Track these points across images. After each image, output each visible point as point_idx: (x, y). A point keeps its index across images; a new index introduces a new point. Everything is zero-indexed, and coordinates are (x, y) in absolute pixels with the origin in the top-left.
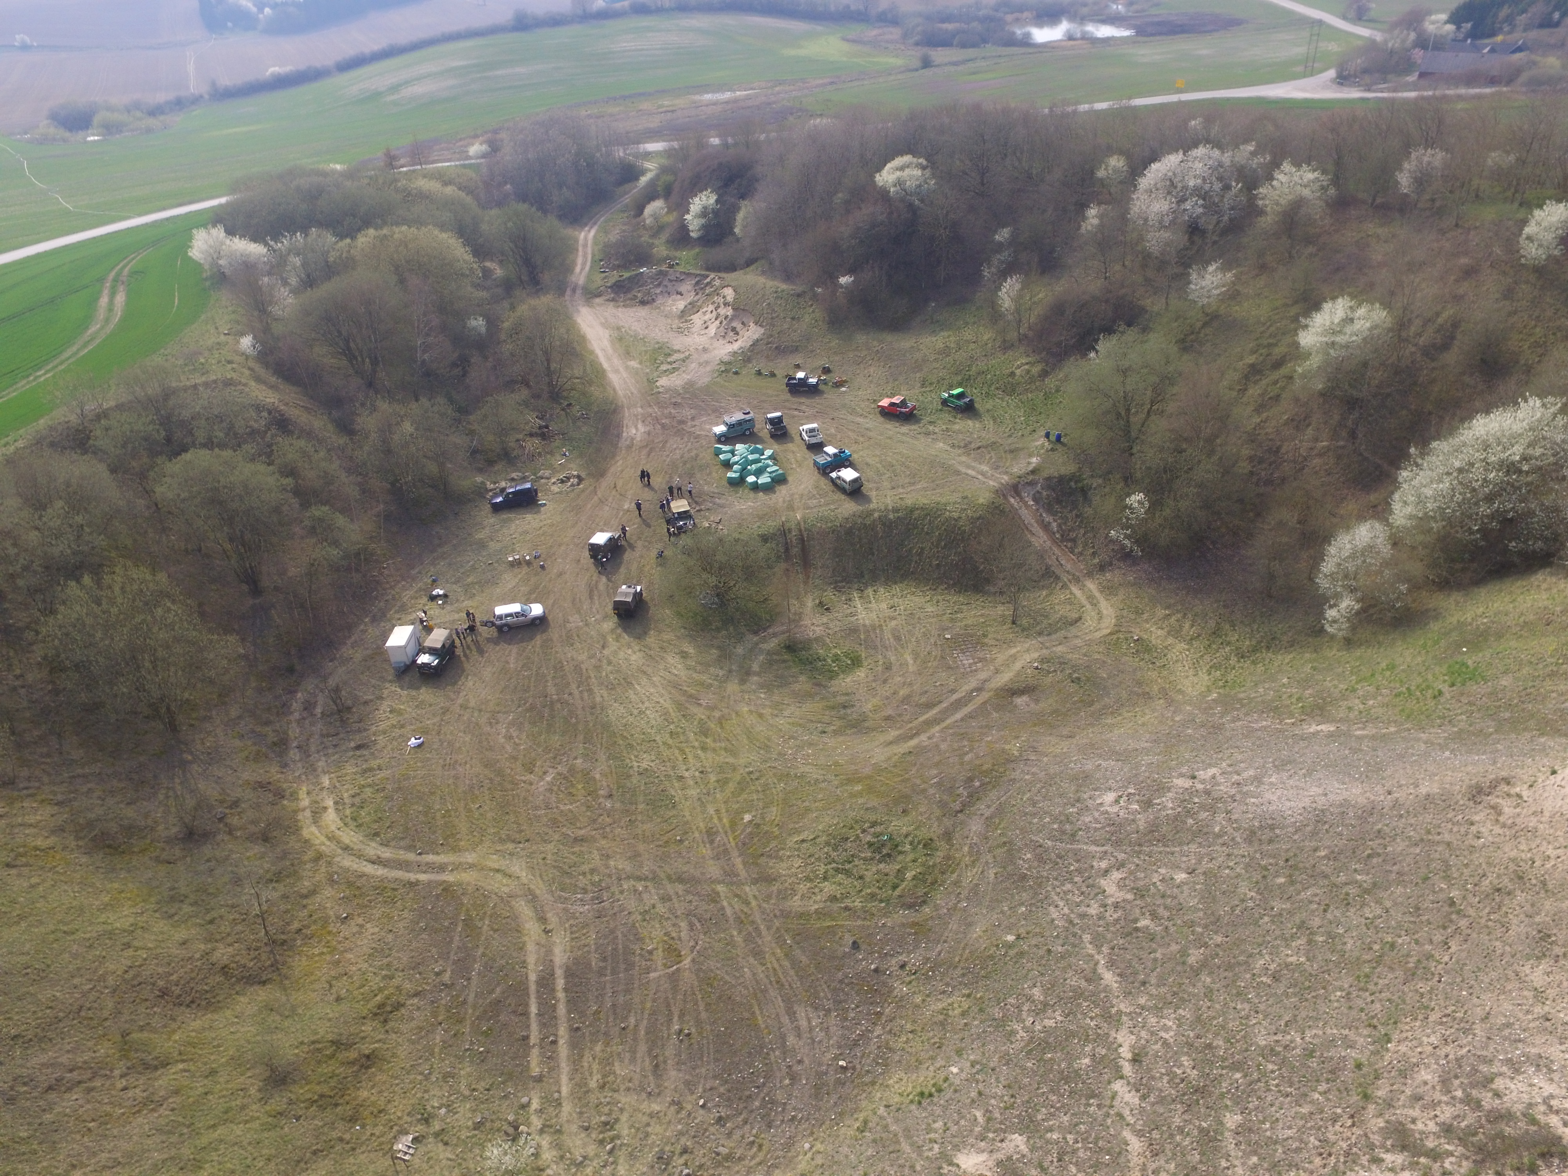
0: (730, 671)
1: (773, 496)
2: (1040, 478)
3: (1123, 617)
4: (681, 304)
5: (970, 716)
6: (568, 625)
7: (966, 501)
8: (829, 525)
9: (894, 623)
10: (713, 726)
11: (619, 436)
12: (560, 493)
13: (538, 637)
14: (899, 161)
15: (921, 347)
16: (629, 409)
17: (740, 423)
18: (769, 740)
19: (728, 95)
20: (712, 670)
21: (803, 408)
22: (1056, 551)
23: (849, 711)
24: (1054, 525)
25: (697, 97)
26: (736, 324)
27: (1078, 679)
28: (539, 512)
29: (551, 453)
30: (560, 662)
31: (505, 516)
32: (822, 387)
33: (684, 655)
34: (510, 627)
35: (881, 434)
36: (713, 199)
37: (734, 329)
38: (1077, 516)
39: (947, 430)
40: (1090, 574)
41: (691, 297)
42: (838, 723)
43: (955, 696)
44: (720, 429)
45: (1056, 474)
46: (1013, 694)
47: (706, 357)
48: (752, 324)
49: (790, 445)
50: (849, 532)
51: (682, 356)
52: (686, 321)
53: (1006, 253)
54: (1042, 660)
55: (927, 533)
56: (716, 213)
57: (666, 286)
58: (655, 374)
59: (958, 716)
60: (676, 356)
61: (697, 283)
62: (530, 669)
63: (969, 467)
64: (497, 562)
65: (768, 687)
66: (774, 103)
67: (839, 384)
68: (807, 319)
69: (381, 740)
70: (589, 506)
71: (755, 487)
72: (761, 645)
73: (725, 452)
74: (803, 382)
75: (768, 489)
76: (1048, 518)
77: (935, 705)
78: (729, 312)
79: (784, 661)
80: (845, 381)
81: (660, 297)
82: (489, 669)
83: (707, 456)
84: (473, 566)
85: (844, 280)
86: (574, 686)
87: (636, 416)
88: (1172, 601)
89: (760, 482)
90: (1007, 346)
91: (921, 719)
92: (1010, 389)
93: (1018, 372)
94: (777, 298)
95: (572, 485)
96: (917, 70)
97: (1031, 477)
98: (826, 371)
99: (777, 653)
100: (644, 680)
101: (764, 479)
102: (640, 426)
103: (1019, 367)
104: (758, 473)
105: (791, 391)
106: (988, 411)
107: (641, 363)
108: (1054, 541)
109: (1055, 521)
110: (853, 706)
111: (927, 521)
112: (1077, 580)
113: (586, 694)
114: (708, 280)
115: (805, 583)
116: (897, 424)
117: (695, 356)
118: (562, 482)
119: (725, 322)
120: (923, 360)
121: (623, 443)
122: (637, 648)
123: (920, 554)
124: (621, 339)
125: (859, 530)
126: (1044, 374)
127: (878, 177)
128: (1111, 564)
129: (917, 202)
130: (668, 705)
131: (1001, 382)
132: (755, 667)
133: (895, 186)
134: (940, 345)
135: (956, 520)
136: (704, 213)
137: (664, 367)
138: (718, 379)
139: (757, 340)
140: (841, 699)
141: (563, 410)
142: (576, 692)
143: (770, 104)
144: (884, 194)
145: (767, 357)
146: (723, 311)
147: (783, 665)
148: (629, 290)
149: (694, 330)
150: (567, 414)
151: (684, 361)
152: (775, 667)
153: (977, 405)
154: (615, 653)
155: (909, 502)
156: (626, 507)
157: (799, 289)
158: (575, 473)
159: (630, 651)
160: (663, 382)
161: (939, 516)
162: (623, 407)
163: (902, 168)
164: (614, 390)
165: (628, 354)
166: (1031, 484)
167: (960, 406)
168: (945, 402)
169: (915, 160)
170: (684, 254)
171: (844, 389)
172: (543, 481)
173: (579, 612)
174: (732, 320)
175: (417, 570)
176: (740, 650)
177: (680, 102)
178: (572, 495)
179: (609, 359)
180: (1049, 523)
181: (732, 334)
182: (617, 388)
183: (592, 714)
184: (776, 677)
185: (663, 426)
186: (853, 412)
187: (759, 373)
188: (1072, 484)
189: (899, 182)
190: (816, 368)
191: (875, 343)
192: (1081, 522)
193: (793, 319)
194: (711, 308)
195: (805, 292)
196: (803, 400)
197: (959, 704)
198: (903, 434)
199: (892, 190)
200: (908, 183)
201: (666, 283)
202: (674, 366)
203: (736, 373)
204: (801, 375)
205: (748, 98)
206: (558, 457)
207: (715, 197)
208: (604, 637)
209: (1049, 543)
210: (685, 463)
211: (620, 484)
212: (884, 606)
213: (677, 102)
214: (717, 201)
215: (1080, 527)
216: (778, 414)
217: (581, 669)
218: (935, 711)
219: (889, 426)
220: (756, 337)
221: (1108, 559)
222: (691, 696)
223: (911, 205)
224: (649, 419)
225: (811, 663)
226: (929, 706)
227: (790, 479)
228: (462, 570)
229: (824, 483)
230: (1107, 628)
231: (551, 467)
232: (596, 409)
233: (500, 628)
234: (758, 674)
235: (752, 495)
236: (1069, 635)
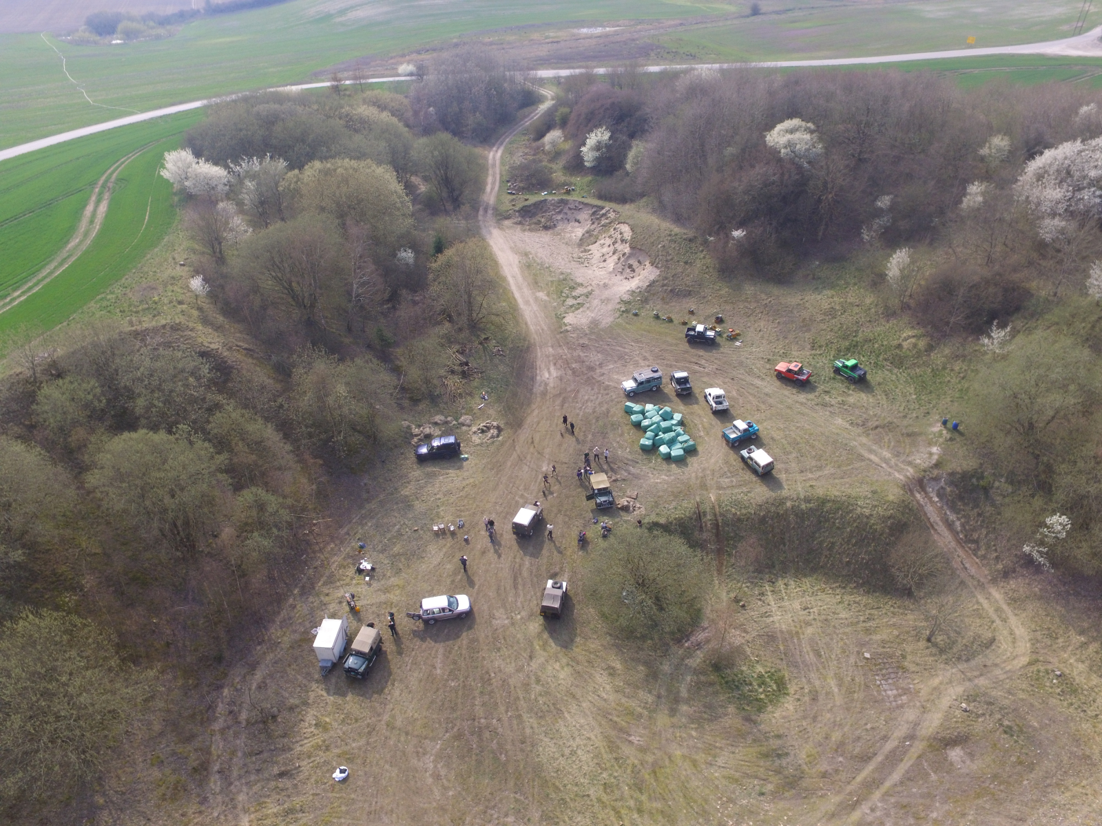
0: (659, 697)
1: (686, 470)
2: (943, 473)
3: (1038, 641)
4: (579, 232)
5: (908, 779)
6: (494, 622)
7: (876, 496)
8: (744, 511)
9: (809, 630)
10: (647, 776)
11: (533, 379)
12: (481, 445)
13: (464, 634)
14: (789, 124)
15: (807, 305)
16: (541, 348)
17: (649, 381)
18: (706, 801)
19: (599, 30)
20: (641, 693)
21: (703, 362)
22: (960, 552)
23: (784, 762)
24: (958, 524)
25: (575, 31)
26: (632, 262)
28: (460, 468)
29: (470, 394)
30: (487, 673)
31: (430, 469)
32: (718, 339)
33: (612, 672)
34: (436, 620)
35: (782, 402)
36: (607, 136)
37: (630, 266)
38: (979, 515)
39: (843, 403)
40: (994, 581)
41: (588, 226)
42: (776, 780)
43: (889, 746)
44: (629, 385)
45: (959, 470)
46: (946, 745)
47: (606, 294)
48: (647, 263)
49: (695, 407)
50: (763, 520)
51: (585, 291)
52: (585, 251)
53: (885, 219)
54: (970, 698)
55: (838, 528)
56: (608, 147)
57: (566, 214)
58: (563, 309)
59: (896, 776)
60: (579, 291)
61: (594, 214)
62: (456, 678)
63: (871, 451)
64: (422, 528)
65: (697, 721)
66: (637, 39)
67: (733, 338)
68: (699, 264)
69: (305, 764)
70: (509, 464)
71: (668, 458)
72: (687, 661)
73: (636, 413)
74: (701, 335)
75: (680, 461)
76: (952, 517)
77: (870, 758)
78: (627, 250)
79: (711, 684)
80: (738, 335)
81: (561, 223)
82: (415, 675)
83: (617, 413)
84: (399, 530)
85: (737, 233)
86: (502, 709)
87: (548, 357)
89: (673, 453)
90: (889, 314)
91: (859, 779)
92: (898, 362)
93: (905, 345)
94: (671, 241)
95: (492, 437)
96: (748, 16)
97: (936, 472)
98: (720, 321)
99: (703, 672)
100: (574, 708)
101: (677, 451)
102: (552, 368)
103: (905, 339)
104: (671, 443)
105: (689, 342)
106: (879, 384)
107: (548, 295)
108: (958, 541)
109: (958, 519)
110: (787, 754)
111: (838, 515)
112: (981, 586)
113: (515, 722)
114: (604, 211)
115: (719, 572)
116: (794, 391)
117: (597, 292)
118: (483, 432)
119: (622, 259)
120: (810, 320)
121: (538, 389)
122: (564, 661)
123: (830, 549)
124: (529, 266)
125: (772, 519)
126: (930, 348)
127: (768, 138)
128: (1014, 571)
129: (806, 165)
130: (600, 743)
131: (889, 354)
132: (684, 693)
133: (785, 147)
134: (825, 306)
135: (867, 518)
136: (598, 147)
137: (570, 302)
138: (620, 320)
139: (654, 282)
140: (775, 743)
141: (481, 343)
142: (505, 718)
143: (633, 40)
144: (774, 152)
145: (663, 299)
146: (619, 246)
147: (710, 689)
148: (533, 215)
149: (593, 261)
150: (485, 349)
151: (587, 296)
152: (703, 693)
153: (868, 377)
154: (542, 667)
155: (820, 492)
156: (544, 469)
157: (691, 234)
158: (495, 424)
159: (557, 666)
160: (570, 319)
161: (851, 511)
162: (535, 345)
163: (792, 131)
164: (526, 324)
165: (535, 284)
166: (936, 479)
167: (854, 378)
168: (837, 371)
169: (804, 124)
170: (579, 180)
171: (738, 344)
172: (464, 428)
173: (504, 606)
174: (629, 257)
175: (345, 530)
176: (666, 667)
177: (562, 34)
178: (492, 449)
179: (520, 288)
180: (953, 522)
181: (628, 270)
182: (529, 323)
183: (522, 750)
184: (705, 706)
185: (574, 371)
186: (750, 372)
187: (657, 317)
188: (974, 480)
189: (789, 144)
190: (709, 317)
191: (763, 296)
192: (983, 521)
193: (686, 263)
194: (608, 241)
195: (695, 237)
196: (701, 352)
197: (894, 758)
198: (802, 404)
199: (783, 151)
200: (798, 147)
201: (566, 210)
202: (579, 301)
203: (636, 315)
204: (700, 328)
205: (616, 33)
207: (609, 134)
208: (531, 643)
209: (953, 544)
210: (597, 419)
211: (537, 439)
212: (796, 605)
213: (560, 34)
214: (610, 138)
215: (982, 526)
216: (684, 374)
217: (509, 685)
218: (871, 767)
219: (786, 393)
220: (652, 277)
221: (1011, 565)
222: (621, 730)
223: (799, 168)
224: (560, 362)
225: (737, 687)
226: (865, 758)
227: (700, 449)
228: (388, 536)
229: (732, 456)
230: (1024, 655)
231: (470, 411)
232: (511, 346)
233: (426, 622)
234: (687, 702)
235: (665, 466)
236: (989, 663)
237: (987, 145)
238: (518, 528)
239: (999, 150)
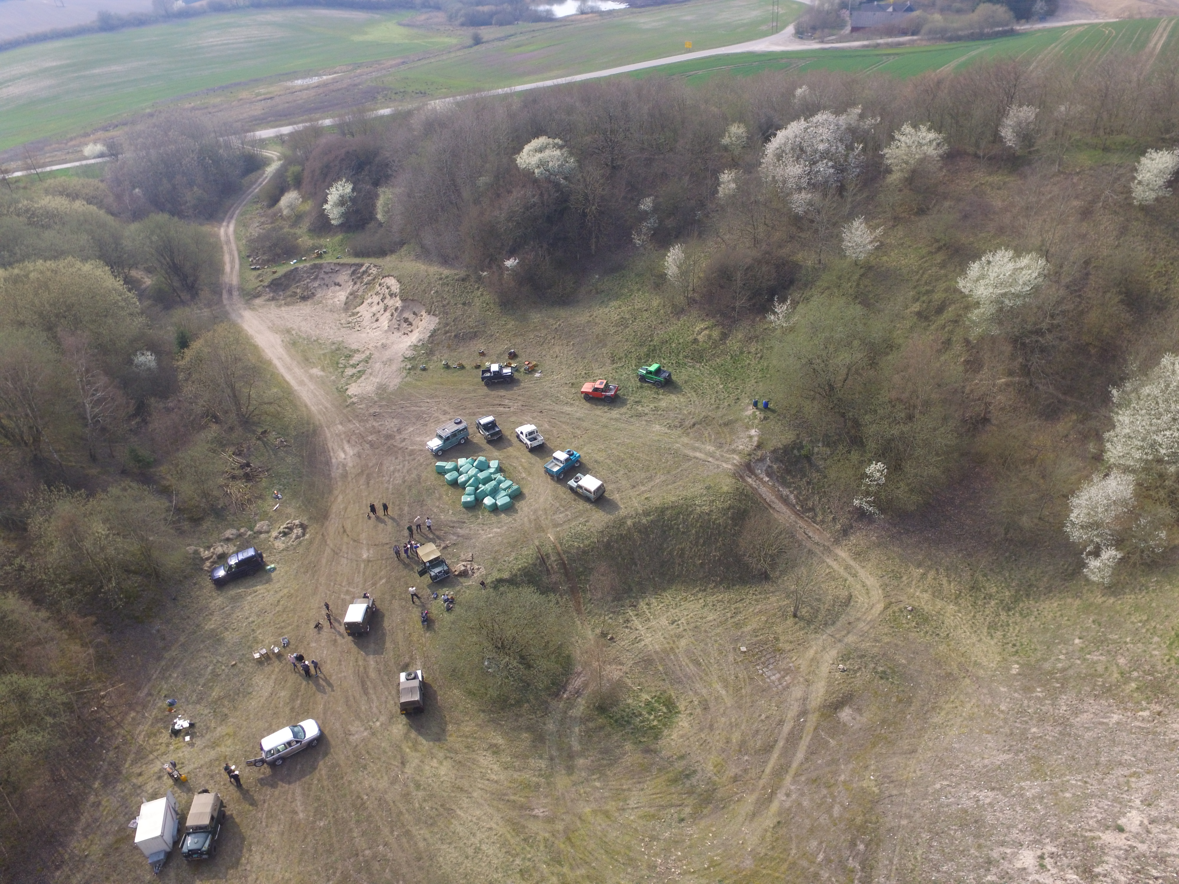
0: (552, 759)
1: (517, 516)
2: (766, 452)
3: (887, 585)
4: (341, 296)
5: (811, 753)
6: (352, 739)
7: (710, 491)
8: (587, 542)
9: (683, 643)
10: (562, 846)
11: (328, 463)
12: (286, 549)
13: (321, 763)
14: (536, 143)
15: (597, 320)
16: (328, 427)
17: (454, 434)
18: (629, 848)
19: (315, 80)
20: (532, 762)
21: (506, 402)
22: (801, 523)
23: (694, 780)
24: (792, 497)
25: (289, 84)
26: (406, 315)
27: (884, 672)
28: (269, 581)
29: (261, 497)
30: (358, 797)
31: (233, 591)
32: (516, 375)
33: (495, 749)
34: (283, 758)
35: (596, 423)
36: (348, 188)
37: (406, 320)
38: (808, 483)
39: (656, 409)
40: (837, 542)
41: (350, 287)
42: (690, 801)
43: (787, 728)
44: (435, 443)
45: (780, 445)
46: (836, 709)
47: (387, 354)
48: (423, 313)
49: (510, 449)
50: (608, 546)
51: (363, 356)
52: (353, 314)
53: (652, 220)
54: (845, 657)
55: (683, 533)
56: (353, 200)
57: (323, 279)
58: (343, 381)
59: (800, 755)
60: (357, 358)
61: (353, 273)
62: (324, 815)
63: (695, 449)
64: (241, 660)
65: (598, 770)
66: (359, 84)
67: (531, 370)
68: (478, 303)
70: (324, 561)
71: (495, 509)
72: (570, 713)
73: (450, 471)
74: (498, 375)
75: (508, 509)
76: (785, 492)
77: (772, 747)
78: (399, 303)
79: (602, 728)
80: (536, 366)
81: (319, 290)
82: (275, 829)
83: (429, 477)
84: (213, 671)
85: (510, 263)
86: (386, 831)
87: (338, 435)
88: (920, 557)
89: (499, 503)
90: (678, 312)
91: (768, 770)
92: (698, 356)
93: (700, 338)
94: (443, 285)
95: (298, 537)
96: (471, 47)
97: (759, 453)
98: (513, 356)
99: (590, 719)
100: (465, 802)
101: (502, 500)
102: (347, 447)
103: (699, 333)
104: (494, 493)
105: (487, 385)
106: (686, 382)
107: (323, 369)
108: (797, 513)
109: (791, 492)
110: (695, 772)
111: (680, 520)
112: (827, 550)
113: (404, 840)
114: (364, 268)
116: (606, 409)
117: (376, 355)
118: (285, 534)
119: (396, 314)
120: (604, 334)
121: (336, 473)
122: (441, 755)
123: (681, 556)
124: (294, 344)
125: (617, 542)
126: (724, 336)
127: (519, 161)
128: (852, 527)
129: (562, 181)
130: (503, 829)
131: (687, 350)
132: (576, 747)
133: (538, 167)
134: (615, 317)
135: (708, 514)
136: (342, 202)
137: (349, 371)
138: (408, 379)
139: (435, 331)
140: (680, 765)
141: (259, 439)
142: (391, 840)
143: (355, 85)
144: (528, 174)
145: (449, 347)
146: (390, 302)
147: (602, 734)
148: (286, 288)
149: (364, 323)
150: (265, 444)
151: (367, 362)
152: (596, 739)
153: (674, 378)
154: (419, 770)
155: (657, 502)
156: (365, 556)
157: (462, 273)
158: (297, 522)
159: (435, 763)
160: (354, 389)
161: (691, 513)
162: (321, 426)
163: (541, 150)
164: (306, 406)
165: (306, 361)
166: (762, 460)
167: (660, 382)
168: (643, 379)
169: (551, 140)
170: (328, 241)
171: (537, 375)
172: (263, 536)
173: (358, 717)
174: (402, 311)
175: (146, 691)
176: (551, 726)
177: (275, 89)
178: (301, 550)
179: (289, 369)
180: (787, 496)
181: (405, 325)
182: (309, 404)
183: (421, 868)
184: (601, 753)
185: (372, 444)
186: (557, 401)
187: (447, 367)
188: (795, 452)
189: (542, 163)
190: (501, 354)
191: (551, 321)
192: (813, 488)
193: (464, 304)
194: (376, 299)
195: (468, 276)
196: (502, 392)
197: (793, 739)
198: (616, 420)
199: (536, 171)
200: (551, 164)
201: (322, 275)
202: (359, 368)
203: (424, 369)
204: (495, 367)
205: (335, 81)
206: (270, 501)
207: (351, 186)
208: (399, 748)
209: (793, 517)
210: (410, 488)
211: (348, 527)
212: (664, 621)
213: (271, 89)
214: (353, 190)
215: (813, 493)
216: (490, 419)
217: (386, 802)
218: (775, 754)
219: (598, 412)
220: (432, 327)
221: (847, 522)
222: (522, 807)
223: (557, 185)
224: (353, 437)
225: (628, 722)
226: (768, 749)
227: (525, 491)
228: (202, 681)
229: (561, 490)
230: (879, 601)
231: (265, 516)
232: (294, 433)
233: (272, 764)
234: (582, 754)
235: (494, 518)
236: (852, 619)
237: (727, 134)
238: (353, 629)
239: (738, 137)
